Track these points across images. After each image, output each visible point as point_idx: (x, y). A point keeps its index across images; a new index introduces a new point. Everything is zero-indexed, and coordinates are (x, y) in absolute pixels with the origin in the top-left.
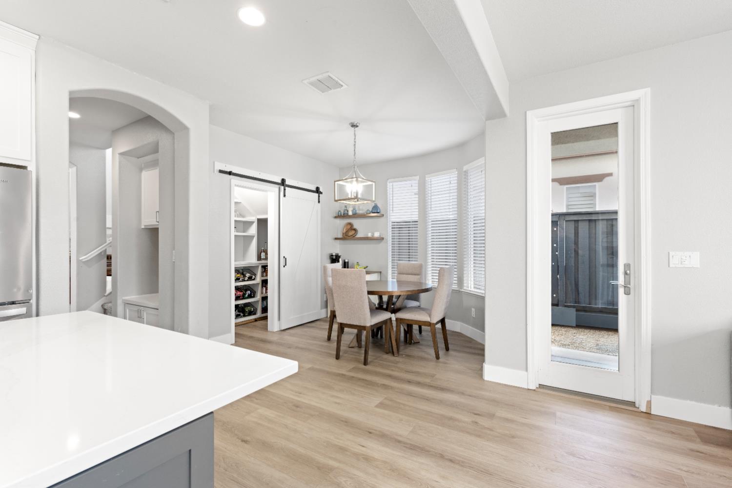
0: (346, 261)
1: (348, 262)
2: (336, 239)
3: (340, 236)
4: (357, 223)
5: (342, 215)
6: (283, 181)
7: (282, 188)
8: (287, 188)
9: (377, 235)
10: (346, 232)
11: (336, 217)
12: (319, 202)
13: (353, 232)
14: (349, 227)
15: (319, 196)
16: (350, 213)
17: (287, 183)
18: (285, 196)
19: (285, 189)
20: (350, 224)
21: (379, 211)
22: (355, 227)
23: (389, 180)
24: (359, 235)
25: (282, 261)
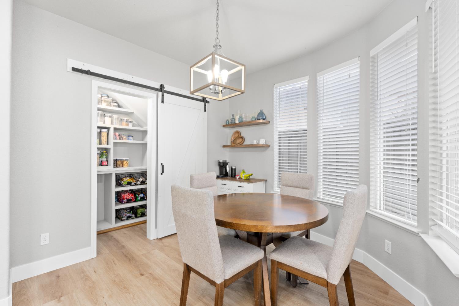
0: (234, 168)
1: (235, 169)
2: (224, 146)
3: (229, 144)
4: (245, 132)
5: (230, 124)
6: (162, 86)
7: (160, 93)
8: (165, 94)
9: (262, 142)
10: (234, 140)
11: (224, 126)
12: (205, 111)
13: (240, 140)
14: (237, 135)
15: (205, 105)
16: (237, 122)
17: (166, 89)
18: (163, 102)
19: (163, 95)
20: (237, 132)
21: (264, 118)
22: (242, 135)
23: (276, 85)
24: (247, 143)
25: (160, 167)
